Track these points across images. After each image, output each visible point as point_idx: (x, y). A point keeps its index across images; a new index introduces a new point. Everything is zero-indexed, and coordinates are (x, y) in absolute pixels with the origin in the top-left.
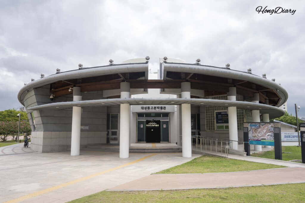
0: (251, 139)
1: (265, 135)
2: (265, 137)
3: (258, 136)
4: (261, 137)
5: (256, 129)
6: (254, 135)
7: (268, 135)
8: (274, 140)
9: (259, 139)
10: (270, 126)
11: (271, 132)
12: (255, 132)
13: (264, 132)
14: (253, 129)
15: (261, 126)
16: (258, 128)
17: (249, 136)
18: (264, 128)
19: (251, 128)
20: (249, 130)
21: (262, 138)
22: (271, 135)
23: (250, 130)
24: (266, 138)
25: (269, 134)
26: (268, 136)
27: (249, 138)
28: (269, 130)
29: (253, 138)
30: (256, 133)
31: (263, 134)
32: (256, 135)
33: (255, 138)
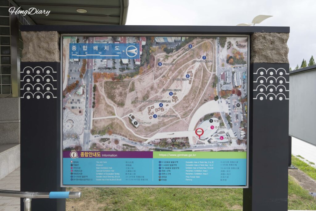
0: (78, 149)
1: (185, 115)
2: (186, 127)
3: (134, 125)
4: (152, 129)
5: (118, 79)
6: (103, 119)
7: (208, 117)
8: (243, 146)
9: (140, 148)
10: (224, 53)
11: (224, 94)
12: (111, 97)
13: (180, 96)
14: (97, 77)
15: (160, 56)
16: (137, 70)
17: (66, 127)
18: (176, 65)
19: (83, 72)
20: (64, 85)
21: (159, 136)
22: (228, 117)
23: (73, 87)
24: (190, 134)
25: (212, 107)
26: (206, 125)
27: (66, 144)
28: (214, 85)
29: (95, 139)
30: (121, 104)
31: (167, 108)
32: (119, 115)
33: (112, 137)
